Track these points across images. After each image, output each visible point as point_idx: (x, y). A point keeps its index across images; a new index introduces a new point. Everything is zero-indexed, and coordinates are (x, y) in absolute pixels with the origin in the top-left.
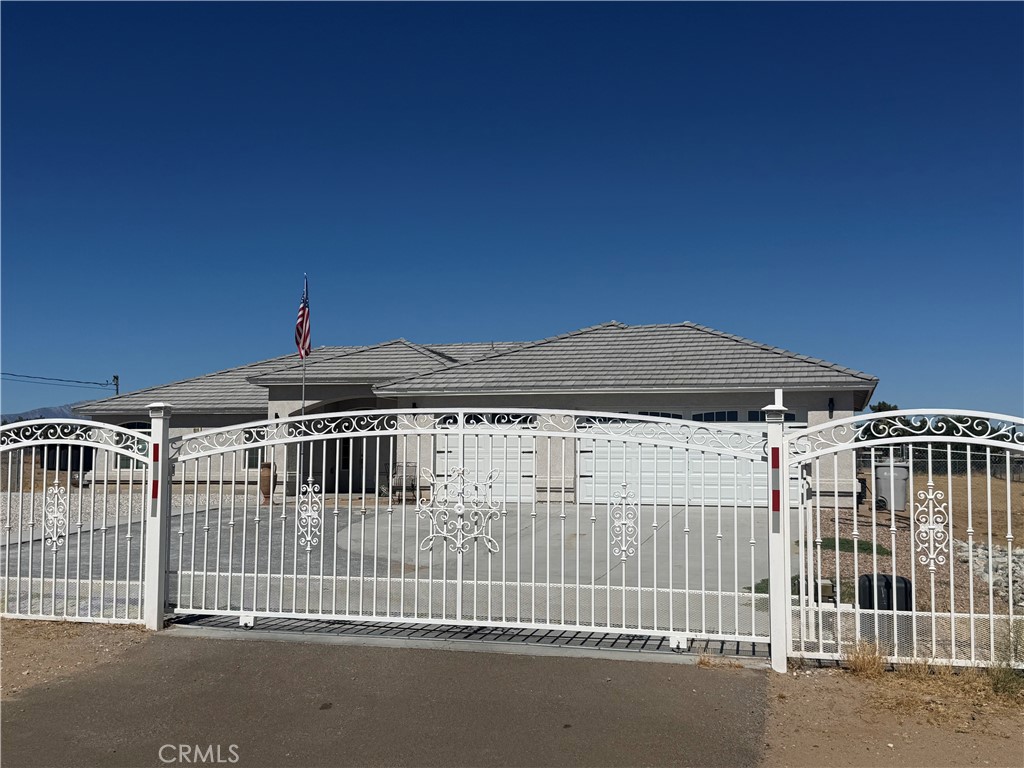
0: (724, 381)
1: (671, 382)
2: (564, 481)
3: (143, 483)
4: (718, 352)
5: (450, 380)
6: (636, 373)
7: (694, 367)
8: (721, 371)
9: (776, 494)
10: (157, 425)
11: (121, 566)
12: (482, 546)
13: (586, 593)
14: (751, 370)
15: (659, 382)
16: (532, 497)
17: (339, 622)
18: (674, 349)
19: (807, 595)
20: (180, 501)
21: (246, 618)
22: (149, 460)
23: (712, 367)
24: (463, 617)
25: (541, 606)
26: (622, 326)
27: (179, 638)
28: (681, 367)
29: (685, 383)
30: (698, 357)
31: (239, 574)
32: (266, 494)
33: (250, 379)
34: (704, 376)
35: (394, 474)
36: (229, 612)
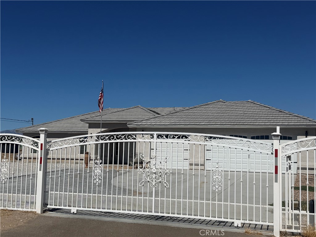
0: (263, 124)
1: (243, 123)
2: (200, 161)
3: (37, 159)
4: (262, 112)
5: (156, 122)
6: (229, 120)
7: (252, 118)
8: (262, 120)
9: (276, 168)
10: (42, 136)
11: (28, 189)
12: (162, 185)
13: (208, 205)
14: (275, 119)
15: (238, 123)
16: (187, 167)
17: (109, 213)
18: (244, 111)
19: (288, 207)
20: (51, 166)
21: (74, 210)
22: (39, 150)
23: (259, 118)
24: (155, 212)
25: (185, 209)
26: (224, 101)
27: (48, 217)
28: (247, 118)
29: (248, 124)
30: (253, 114)
31: (71, 193)
32: (87, 164)
33: (82, 120)
34: (256, 121)
35: (135, 157)
36: (67, 208)
